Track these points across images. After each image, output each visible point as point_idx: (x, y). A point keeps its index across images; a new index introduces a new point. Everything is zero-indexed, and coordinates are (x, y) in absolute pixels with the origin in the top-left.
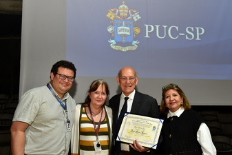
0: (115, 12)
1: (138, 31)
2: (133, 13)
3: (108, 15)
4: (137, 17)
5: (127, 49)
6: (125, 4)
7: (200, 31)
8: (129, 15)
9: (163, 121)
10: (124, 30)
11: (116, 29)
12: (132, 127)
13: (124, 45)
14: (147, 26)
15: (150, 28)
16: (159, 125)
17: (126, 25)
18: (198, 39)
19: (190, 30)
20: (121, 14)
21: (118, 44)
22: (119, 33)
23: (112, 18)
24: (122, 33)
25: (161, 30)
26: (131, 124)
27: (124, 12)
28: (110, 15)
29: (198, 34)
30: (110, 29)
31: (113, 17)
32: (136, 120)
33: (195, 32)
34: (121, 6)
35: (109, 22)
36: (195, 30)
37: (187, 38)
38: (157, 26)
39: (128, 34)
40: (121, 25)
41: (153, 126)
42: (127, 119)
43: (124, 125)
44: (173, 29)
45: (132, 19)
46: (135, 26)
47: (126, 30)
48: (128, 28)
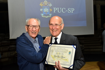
0: (42, 3)
1: (51, 10)
2: (49, 4)
3: (40, 5)
4: (51, 5)
5: (48, 17)
7: (73, 10)
8: (48, 5)
10: (46, 10)
11: (43, 10)
14: (54, 8)
15: (55, 9)
16: (73, 50)
17: (47, 8)
18: (72, 12)
19: (69, 9)
20: (45, 4)
21: (44, 15)
22: (45, 11)
23: (42, 6)
24: (46, 11)
25: (59, 9)
26: (54, 51)
27: (46, 3)
30: (41, 10)
32: (57, 48)
34: (45, 1)
35: (41, 7)
36: (71, 9)
37: (68, 12)
38: (58, 8)
39: (48, 11)
40: (45, 8)
41: (68, 51)
42: (51, 48)
43: (50, 52)
44: (64, 9)
45: (49, 6)
46: (50, 8)
47: (47, 10)
48: (48, 9)
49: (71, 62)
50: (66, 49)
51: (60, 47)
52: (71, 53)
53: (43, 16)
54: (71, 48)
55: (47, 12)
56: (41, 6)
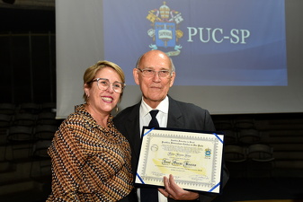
0: (155, 13)
1: (180, 34)
2: (175, 15)
3: (149, 17)
4: (179, 19)
7: (246, 34)
8: (170, 17)
9: (222, 137)
10: (165, 34)
11: (157, 32)
12: (163, 154)
14: (190, 29)
15: (193, 32)
16: (215, 147)
17: (168, 29)
18: (243, 42)
19: (235, 33)
20: (162, 16)
22: (161, 37)
23: (152, 20)
24: (164, 37)
25: (205, 32)
26: (160, 148)
27: (165, 14)
28: (151, 17)
29: (243, 37)
30: (151, 33)
31: (154, 19)
32: (169, 140)
33: (240, 35)
34: (162, 7)
35: (150, 25)
36: (240, 32)
37: (232, 41)
38: (201, 29)
39: (170, 37)
40: (162, 28)
41: (204, 148)
42: (149, 139)
43: (147, 152)
44: (217, 32)
45: (174, 21)
46: (177, 29)
47: (167, 34)
48: (170, 32)
49: (213, 175)
50: (197, 143)
51: (177, 137)
52: (212, 152)
54: (211, 140)
55: (167, 39)
56: (149, 22)
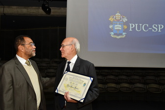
0: (113, 17)
1: (125, 27)
2: (123, 18)
3: (110, 19)
4: (125, 20)
5: (120, 37)
6: (119, 13)
7: (161, 27)
8: (121, 19)
9: (92, 79)
10: (118, 27)
11: (114, 27)
13: (118, 35)
14: (131, 24)
15: (132, 26)
17: (119, 24)
18: (160, 31)
19: (155, 26)
20: (117, 18)
21: (115, 34)
22: (116, 29)
23: (112, 21)
28: (111, 19)
29: (160, 28)
30: (111, 27)
31: (112, 20)
33: (158, 28)
36: (158, 26)
37: (153, 31)
38: (136, 25)
40: (117, 24)
44: (145, 26)
46: (124, 25)
48: (120, 26)
50: (82, 80)
52: (86, 84)
53: (113, 36)
55: (119, 30)
